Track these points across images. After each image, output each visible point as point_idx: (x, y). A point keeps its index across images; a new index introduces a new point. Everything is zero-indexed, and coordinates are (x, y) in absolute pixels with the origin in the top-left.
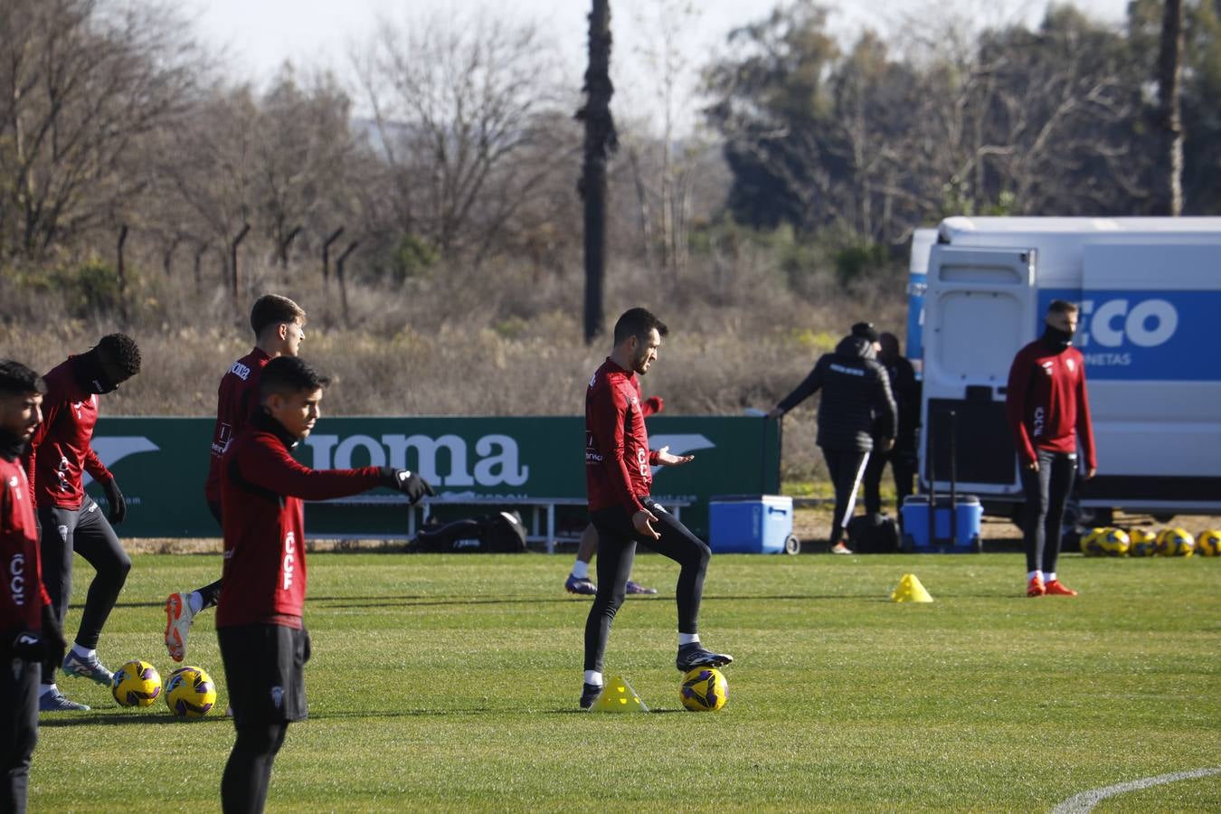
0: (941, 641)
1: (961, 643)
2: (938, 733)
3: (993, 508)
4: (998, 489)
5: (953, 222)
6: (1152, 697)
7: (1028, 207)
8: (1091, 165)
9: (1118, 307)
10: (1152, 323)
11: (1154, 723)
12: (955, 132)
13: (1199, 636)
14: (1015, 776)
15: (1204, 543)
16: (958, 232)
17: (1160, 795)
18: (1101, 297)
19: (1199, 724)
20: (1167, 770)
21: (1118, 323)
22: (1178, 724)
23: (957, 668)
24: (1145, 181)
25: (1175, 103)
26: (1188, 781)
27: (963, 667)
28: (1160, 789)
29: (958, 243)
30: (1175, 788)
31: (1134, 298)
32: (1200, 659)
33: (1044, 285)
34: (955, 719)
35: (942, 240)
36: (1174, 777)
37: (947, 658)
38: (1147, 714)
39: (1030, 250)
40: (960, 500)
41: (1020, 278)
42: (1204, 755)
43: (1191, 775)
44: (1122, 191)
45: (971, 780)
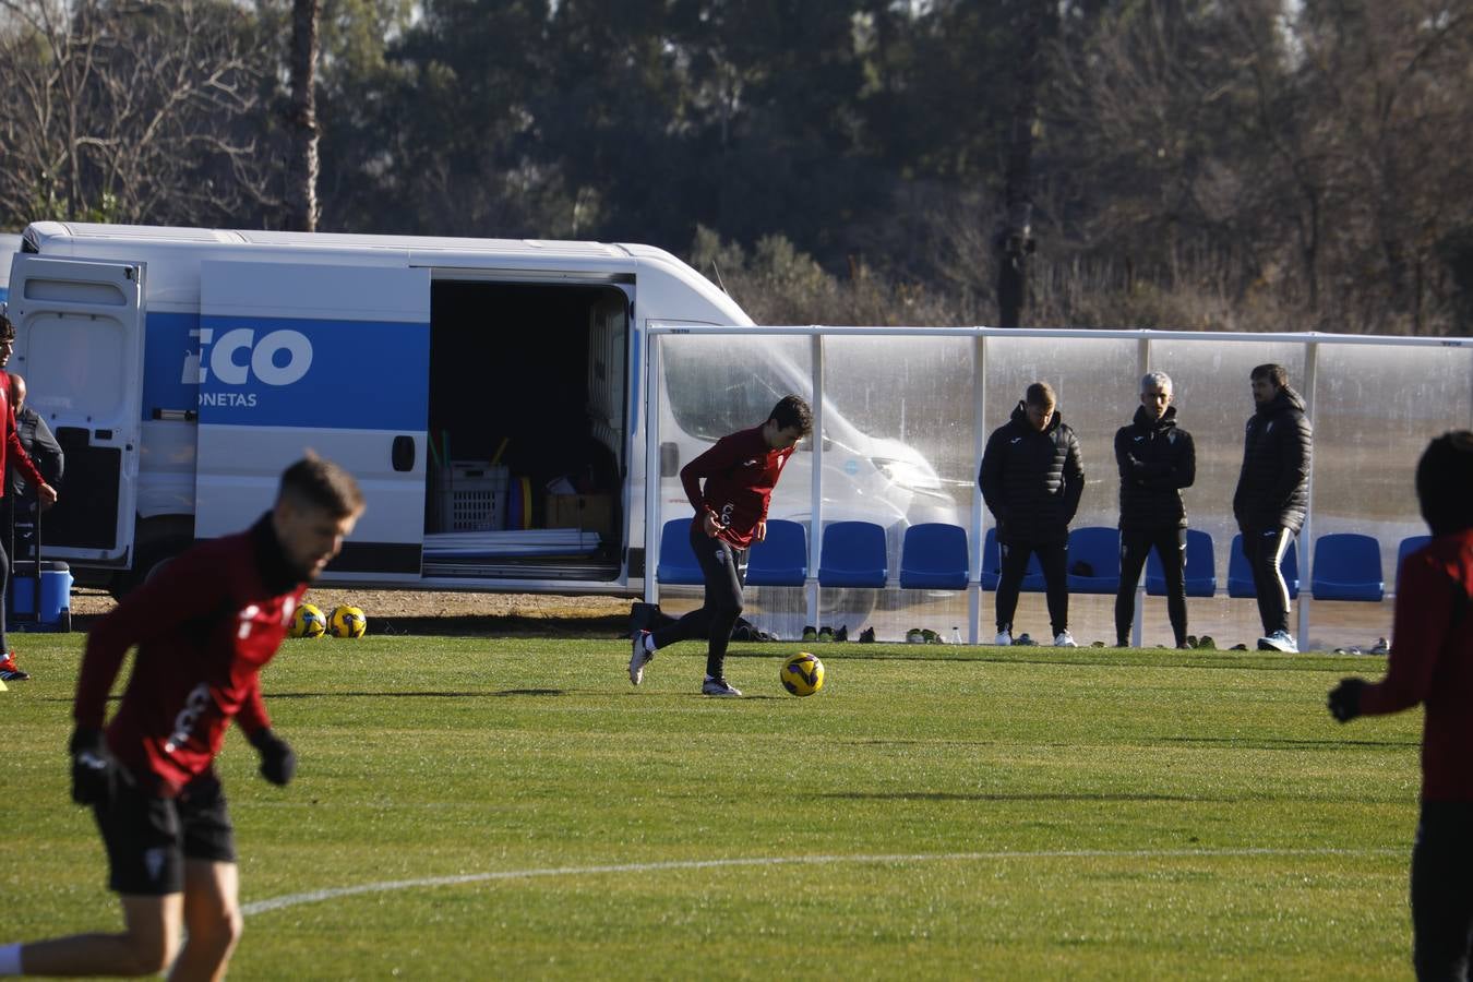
0: (16, 739)
1: (42, 741)
2: (8, 851)
3: (87, 578)
4: (95, 554)
5: (43, 227)
6: (270, 804)
7: (136, 212)
8: (213, 164)
9: (243, 337)
10: (282, 358)
11: (271, 835)
12: (44, 115)
13: (329, 731)
14: (100, 903)
15: (338, 621)
16: (47, 238)
17: (274, 921)
18: (223, 325)
19: (323, 837)
20: (284, 892)
21: (242, 357)
22: (297, 837)
23: (35, 771)
24: (276, 188)
25: (311, 95)
26: (308, 904)
27: (42, 771)
28: (275, 914)
29: (48, 252)
30: (293, 913)
31: (263, 326)
32: (329, 759)
33: (152, 308)
34: (30, 833)
35: (28, 248)
36: (291, 900)
37: (23, 759)
38: (263, 825)
39: (138, 263)
40: (44, 567)
41: (124, 299)
42: (328, 873)
43: (312, 897)
44: (248, 198)
45: (45, 908)
